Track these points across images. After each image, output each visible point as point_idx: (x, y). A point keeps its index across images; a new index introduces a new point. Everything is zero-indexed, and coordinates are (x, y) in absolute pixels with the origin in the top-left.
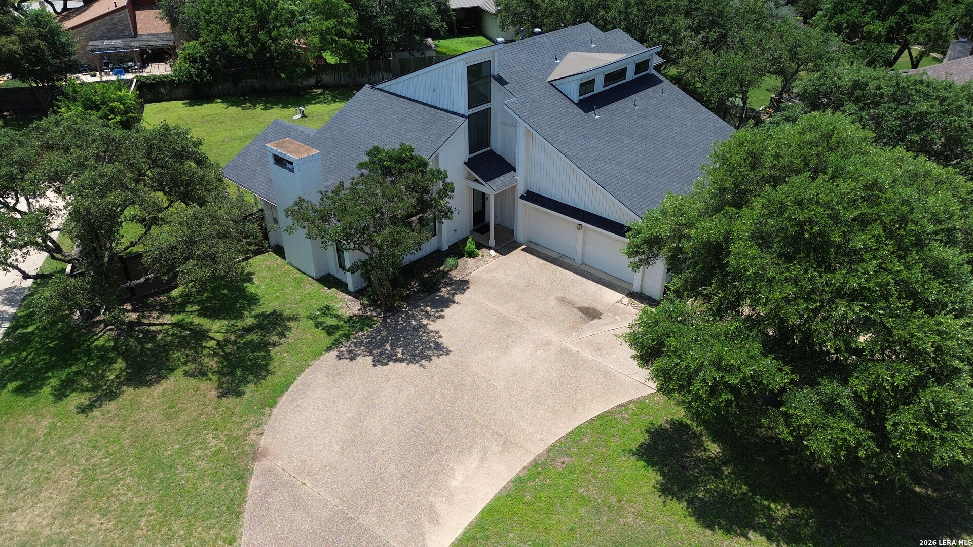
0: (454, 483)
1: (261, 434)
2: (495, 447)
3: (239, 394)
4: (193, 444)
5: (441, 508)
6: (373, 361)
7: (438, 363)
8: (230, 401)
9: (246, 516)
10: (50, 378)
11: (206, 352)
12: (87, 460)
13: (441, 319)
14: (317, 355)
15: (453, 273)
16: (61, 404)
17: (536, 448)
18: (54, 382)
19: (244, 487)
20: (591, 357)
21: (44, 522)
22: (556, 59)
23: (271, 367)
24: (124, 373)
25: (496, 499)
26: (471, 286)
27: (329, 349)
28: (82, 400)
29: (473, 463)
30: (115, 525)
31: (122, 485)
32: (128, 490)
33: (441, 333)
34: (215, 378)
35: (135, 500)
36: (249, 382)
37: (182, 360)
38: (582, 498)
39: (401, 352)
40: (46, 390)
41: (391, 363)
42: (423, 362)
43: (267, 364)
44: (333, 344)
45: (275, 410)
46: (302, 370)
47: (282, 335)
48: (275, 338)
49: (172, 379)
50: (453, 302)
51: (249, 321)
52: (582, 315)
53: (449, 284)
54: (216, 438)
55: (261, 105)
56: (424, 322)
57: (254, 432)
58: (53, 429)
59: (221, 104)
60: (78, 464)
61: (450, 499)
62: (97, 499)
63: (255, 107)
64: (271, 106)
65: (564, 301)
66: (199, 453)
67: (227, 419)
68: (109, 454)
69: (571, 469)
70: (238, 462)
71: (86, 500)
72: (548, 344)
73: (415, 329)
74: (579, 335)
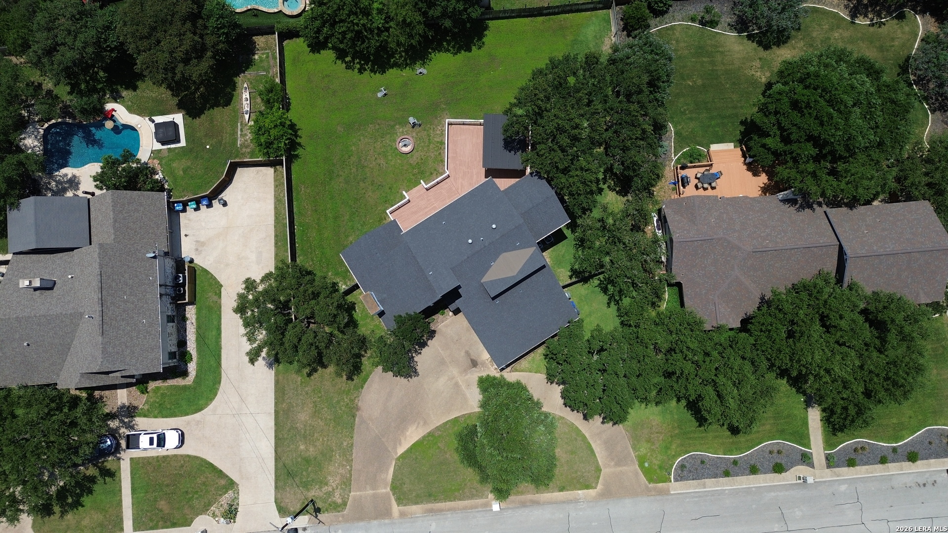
0: (408, 433)
1: (359, 401)
2: (422, 423)
3: (353, 380)
4: (340, 399)
5: (403, 441)
7: (414, 379)
8: (349, 382)
9: (355, 431)
12: (313, 398)
13: (420, 355)
15: (432, 325)
17: (432, 427)
19: (355, 420)
20: (464, 389)
21: (308, 419)
22: (492, 263)
23: (362, 368)
25: (417, 442)
26: (436, 335)
28: (307, 371)
29: (414, 428)
30: (324, 424)
31: (324, 411)
32: (326, 413)
33: (418, 364)
35: (328, 417)
36: (355, 374)
38: (438, 446)
42: (409, 378)
43: (361, 366)
45: (363, 391)
46: (371, 373)
48: (363, 353)
50: (427, 345)
52: (471, 363)
53: (428, 332)
54: (347, 398)
55: (358, 60)
56: (414, 355)
57: (357, 399)
58: (302, 382)
59: (331, 51)
60: (311, 399)
61: (405, 438)
62: (319, 413)
63: (354, 64)
64: (364, 64)
65: (467, 353)
66: (342, 403)
67: (349, 391)
68: (319, 397)
69: (439, 436)
70: (353, 410)
71: (316, 413)
72: (453, 378)
73: (410, 359)
74: (465, 376)
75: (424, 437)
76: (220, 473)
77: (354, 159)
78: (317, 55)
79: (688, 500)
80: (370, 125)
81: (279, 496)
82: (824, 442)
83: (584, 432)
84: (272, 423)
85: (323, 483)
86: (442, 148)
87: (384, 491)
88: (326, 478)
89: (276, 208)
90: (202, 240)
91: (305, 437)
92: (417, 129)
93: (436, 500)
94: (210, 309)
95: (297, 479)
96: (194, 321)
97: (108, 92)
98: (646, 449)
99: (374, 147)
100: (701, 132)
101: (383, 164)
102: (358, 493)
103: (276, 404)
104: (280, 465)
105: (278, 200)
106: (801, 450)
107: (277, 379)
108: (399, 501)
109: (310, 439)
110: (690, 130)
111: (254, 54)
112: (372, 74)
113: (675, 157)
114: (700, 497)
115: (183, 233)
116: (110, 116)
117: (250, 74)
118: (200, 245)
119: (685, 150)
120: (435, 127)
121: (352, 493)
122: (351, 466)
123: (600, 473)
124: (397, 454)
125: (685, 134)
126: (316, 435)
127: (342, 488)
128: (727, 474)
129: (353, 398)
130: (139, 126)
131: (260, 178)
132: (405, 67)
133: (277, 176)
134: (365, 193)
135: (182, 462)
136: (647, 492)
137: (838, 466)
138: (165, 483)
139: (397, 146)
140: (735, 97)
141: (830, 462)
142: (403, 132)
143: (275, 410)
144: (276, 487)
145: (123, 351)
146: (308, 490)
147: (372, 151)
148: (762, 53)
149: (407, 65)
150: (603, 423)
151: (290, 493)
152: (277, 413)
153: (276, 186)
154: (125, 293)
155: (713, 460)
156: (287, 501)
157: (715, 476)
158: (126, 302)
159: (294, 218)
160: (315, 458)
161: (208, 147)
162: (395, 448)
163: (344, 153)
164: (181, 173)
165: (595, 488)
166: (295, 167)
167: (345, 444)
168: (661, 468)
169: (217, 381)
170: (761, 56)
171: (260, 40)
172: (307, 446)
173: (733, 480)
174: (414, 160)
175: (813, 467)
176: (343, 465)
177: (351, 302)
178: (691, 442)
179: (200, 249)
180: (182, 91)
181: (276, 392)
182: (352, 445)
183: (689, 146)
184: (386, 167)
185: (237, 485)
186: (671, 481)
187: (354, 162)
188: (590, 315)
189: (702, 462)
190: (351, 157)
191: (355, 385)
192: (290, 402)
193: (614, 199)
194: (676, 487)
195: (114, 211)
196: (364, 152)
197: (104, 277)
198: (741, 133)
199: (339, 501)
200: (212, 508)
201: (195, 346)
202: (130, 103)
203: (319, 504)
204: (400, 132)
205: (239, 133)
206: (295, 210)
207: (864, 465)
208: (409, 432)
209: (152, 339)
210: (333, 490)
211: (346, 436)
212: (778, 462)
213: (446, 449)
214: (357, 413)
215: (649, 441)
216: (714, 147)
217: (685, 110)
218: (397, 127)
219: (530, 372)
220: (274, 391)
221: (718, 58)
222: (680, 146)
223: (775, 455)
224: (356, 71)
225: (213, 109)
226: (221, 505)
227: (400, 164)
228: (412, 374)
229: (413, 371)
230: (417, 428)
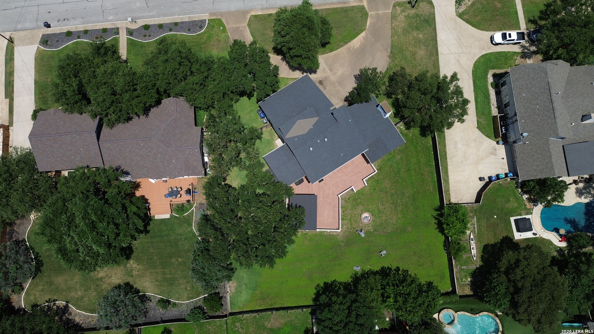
0: (359, 43)
2: (351, 49)
3: (393, 73)
5: (362, 39)
9: (390, 45)
17: (345, 47)
19: (391, 50)
20: (327, 68)
21: (419, 51)
25: (354, 39)
26: (344, 99)
29: (356, 46)
30: (409, 48)
32: (408, 55)
33: (354, 82)
35: (407, 52)
36: (392, 76)
45: (387, 67)
48: (388, 88)
50: (349, 93)
52: (323, 82)
57: (390, 62)
60: (417, 62)
61: (361, 41)
62: (412, 54)
63: (403, 274)
64: (396, 274)
66: (399, 60)
67: (395, 67)
68: (413, 63)
69: (341, 42)
70: (392, 56)
71: (414, 54)
72: (333, 74)
74: (326, 75)
75: (350, 41)
76: (467, 21)
77: (399, 209)
79: (199, 10)
80: (389, 231)
81: (432, 10)
82: (119, 41)
84: (439, 49)
85: (407, 17)
86: (342, 216)
87: (372, 13)
88: (406, 19)
89: (448, 176)
90: (492, 156)
91: (419, 41)
92: (359, 229)
93: (342, 8)
94: (483, 114)
95: (422, 18)
96: (492, 107)
97: (567, 255)
98: (221, 36)
99: (386, 216)
100: (176, 226)
101: (380, 205)
102: (387, 11)
103: (438, 60)
104: (433, 26)
105: (447, 181)
106: (132, 37)
108: (363, 7)
109: (417, 40)
110: (182, 227)
111: (471, 281)
112: (390, 266)
113: (193, 209)
114: (192, 12)
115: (505, 160)
116: (563, 237)
117: (473, 267)
118: (494, 152)
119: (186, 214)
120: (347, 230)
121: (390, 11)
122: (392, 26)
123: (248, 23)
124: (365, 32)
125: (186, 225)
126: (413, 42)
127: (396, 14)
128: (176, 24)
129: (393, 63)
130: (543, 230)
131: (459, 196)
132: (368, 271)
133: (448, 197)
134: (391, 186)
135: (490, 27)
136: (222, 14)
137: (113, 29)
138: (499, 16)
139: (371, 216)
140: (151, 250)
141: (116, 31)
142: (368, 227)
143: (438, 56)
144: (434, 14)
145: (535, 75)
146: (416, 13)
147: (388, 214)
148: (131, 280)
149: (367, 273)
151: (426, 11)
152: (437, 54)
153: (449, 190)
154: (538, 109)
155: (183, 31)
156: (427, 7)
157: (183, 23)
158: (537, 104)
159: (436, 170)
160: (413, 30)
162: (367, 35)
163: (406, 213)
164: (511, 199)
165: (251, 16)
166: (437, 203)
167: (396, 38)
168: (213, 27)
169: (474, 73)
170: (131, 278)
171: (468, 291)
172: (418, 36)
173: (172, 21)
174: (361, 207)
175: (127, 28)
176: (396, 26)
177: (397, 118)
178: (195, 40)
179: (493, 150)
181: (439, 66)
182: (392, 37)
183: (183, 216)
184: (378, 203)
185: (457, 15)
186: (208, 20)
187: (399, 206)
188: (251, 111)
189: (189, 30)
190: (401, 210)
191: (392, 69)
192: (430, 60)
193: (233, 182)
194: (206, 16)
195: (552, 163)
196: (393, 213)
197: (553, 116)
198: (149, 225)
199: (397, 8)
200: (470, 3)
201: (490, 92)
202: (551, 247)
203: (409, 6)
204: (370, 226)
205: (476, 226)
206: (435, 175)
207: (98, 30)
209: (517, 86)
210: (401, 13)
211: (396, 42)
212: (146, 31)
213: (337, 35)
214: (389, 54)
215: (219, 41)
216: (167, 216)
217: (185, 241)
218: (372, 230)
219: (287, 78)
221: (160, 277)
222: (189, 216)
223: (148, 34)
224: (401, 269)
225: (495, 243)
226: (465, 5)
227: (370, 205)
228: (358, 77)
229: (357, 78)
230: (354, 46)
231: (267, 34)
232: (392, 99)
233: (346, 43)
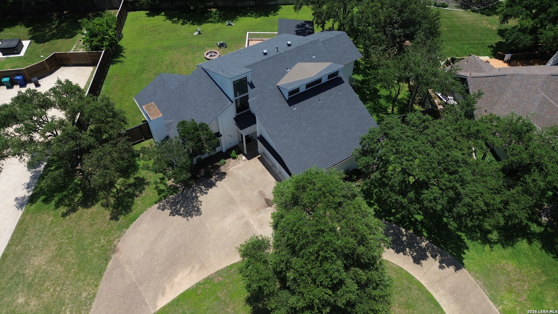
0: (176, 280)
1: (119, 241)
2: (197, 267)
3: (117, 219)
4: (95, 240)
5: (168, 289)
6: (170, 213)
7: (195, 219)
8: (113, 222)
9: (104, 277)
10: (56, 196)
11: (112, 194)
12: (61, 239)
13: (205, 195)
14: (151, 205)
15: (222, 168)
16: (57, 211)
17: (212, 271)
18: (56, 199)
19: (107, 264)
20: (256, 228)
21: (43, 263)
22: (288, 69)
23: (132, 208)
24: (80, 199)
25: (187, 290)
26: (226, 177)
27: (156, 203)
28: (64, 210)
29: (186, 272)
30: (64, 270)
31: (69, 254)
32: (71, 256)
33: (202, 203)
34: (111, 209)
35: (72, 261)
36: (122, 214)
37: (102, 197)
38: (217, 297)
39: (183, 210)
40: (53, 202)
41: (176, 215)
42: (189, 218)
43: (131, 206)
44: (159, 200)
45: (128, 230)
46: (143, 212)
47: (141, 192)
48: (138, 193)
49: (97, 206)
50: (215, 185)
51: (132, 180)
52: (265, 203)
53: (217, 174)
54: (104, 239)
55: (182, 20)
56: (198, 195)
57: (117, 240)
58: (52, 222)
59: (163, 16)
60: (57, 241)
61: (172, 286)
62: (61, 257)
63: (179, 21)
64: (187, 21)
65: (261, 193)
66: (96, 245)
67: (110, 231)
68: (68, 238)
69: (220, 283)
70: (108, 253)
71: (57, 257)
72: (242, 217)
73: (193, 198)
74: (258, 215)
75: (198, 285)
77: (166, 63)
78: (151, 18)
80: (185, 48)
83: (418, 278)
91: (30, 286)
98: (511, 301)
99: (185, 58)
100: (458, 51)
107: (22, 218)
109: (36, 289)
110: (448, 50)
112: (192, 26)
113: (442, 62)
124: (156, 307)
126: (46, 284)
129: (112, 238)
131: (79, 72)
132: (218, 23)
139: (205, 56)
140: (477, 35)
143: (4, 253)
147: (183, 59)
148: (486, 17)
149: (220, 22)
150: (441, 267)
161: (42, 56)
162: (155, 300)
163: (159, 60)
167: (84, 295)
172: (29, 298)
180: (38, 32)
181: (15, 232)
182: (94, 296)
184: (193, 67)
187: (165, 65)
190: (164, 62)
191: (119, 225)
196: (176, 60)
198: (492, 52)
208: (179, 277)
211: (88, 284)
213: (228, 300)
214: (113, 256)
215: (510, 291)
218: (207, 48)
220: (12, 231)
221: (455, 19)
224: (180, 24)
225: (58, 40)
228: (193, 213)
229: (195, 211)
230: (190, 273)
231: (399, 307)
232: (135, 176)
233: (208, 280)
